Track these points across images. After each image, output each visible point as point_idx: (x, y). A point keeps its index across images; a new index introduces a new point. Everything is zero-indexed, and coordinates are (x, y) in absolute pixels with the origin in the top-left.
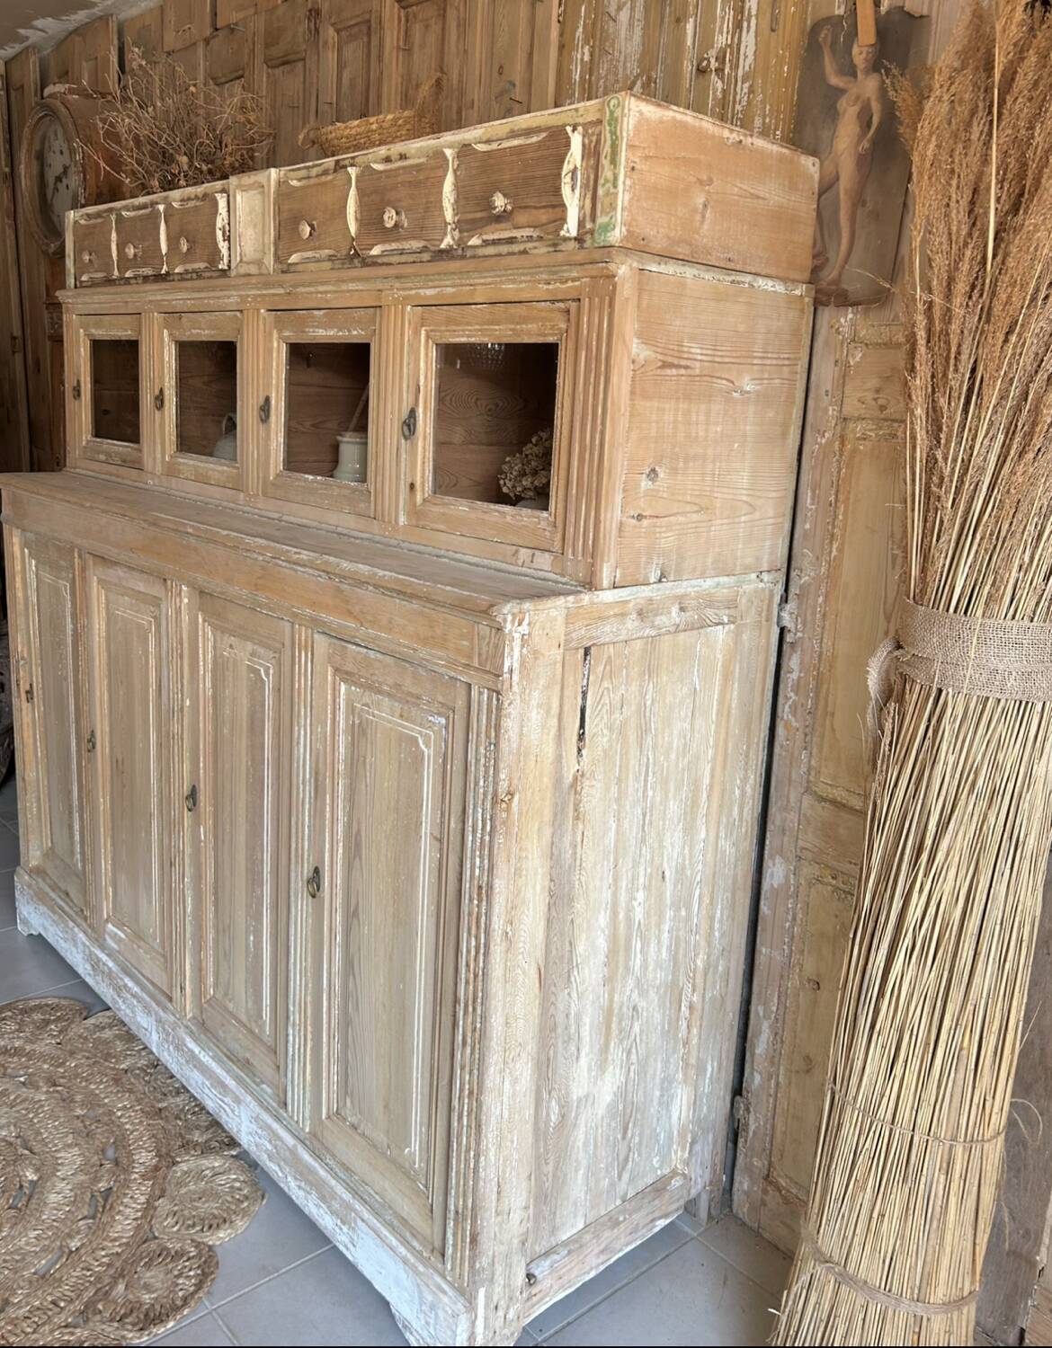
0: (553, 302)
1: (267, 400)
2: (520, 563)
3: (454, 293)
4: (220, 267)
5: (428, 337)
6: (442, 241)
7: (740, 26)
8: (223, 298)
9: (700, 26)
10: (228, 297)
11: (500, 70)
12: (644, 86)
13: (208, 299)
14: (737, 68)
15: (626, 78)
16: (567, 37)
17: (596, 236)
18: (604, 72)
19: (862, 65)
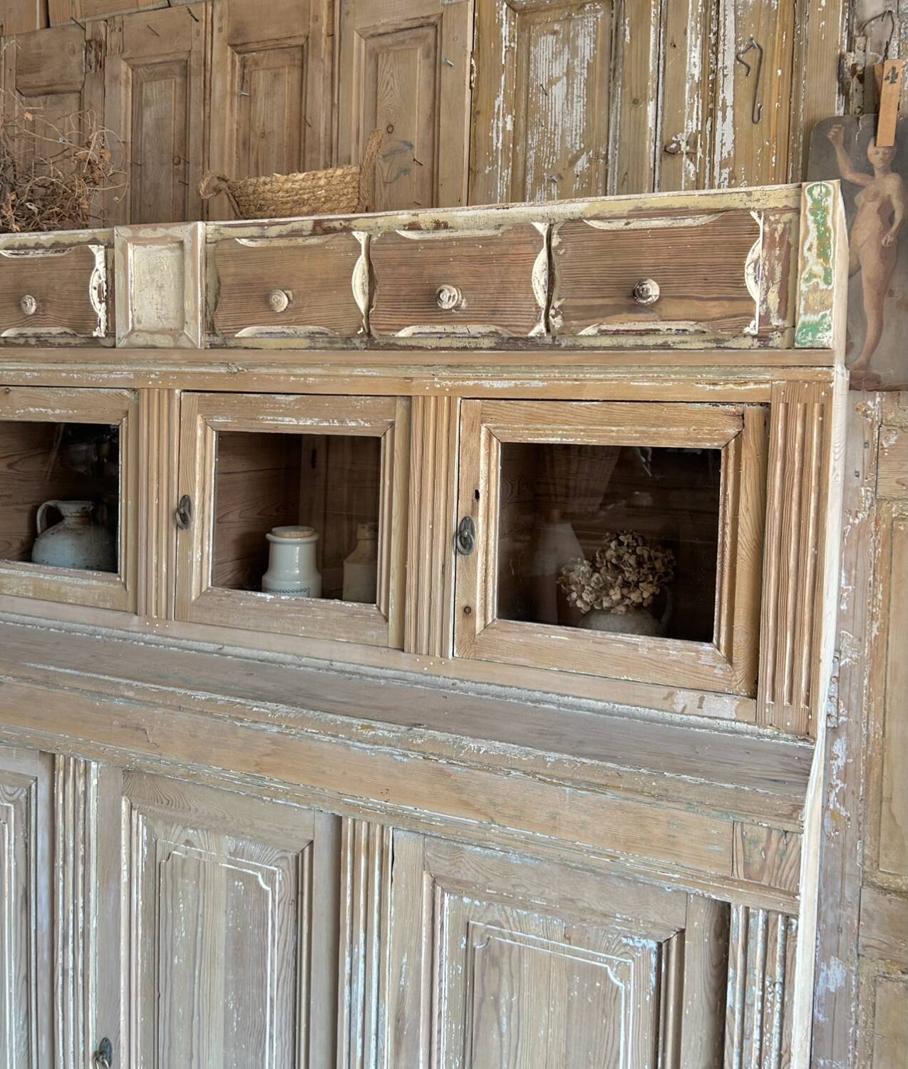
0: (715, 404)
1: (186, 501)
2: (679, 708)
3: (543, 387)
4: (95, 334)
5: (490, 435)
6: (532, 327)
7: (711, 114)
8: (101, 372)
9: (663, 111)
10: (111, 372)
11: (390, 129)
12: (590, 161)
13: (68, 372)
14: (712, 152)
15: (565, 151)
16: (482, 105)
17: (798, 336)
18: (535, 144)
19: (878, 166)
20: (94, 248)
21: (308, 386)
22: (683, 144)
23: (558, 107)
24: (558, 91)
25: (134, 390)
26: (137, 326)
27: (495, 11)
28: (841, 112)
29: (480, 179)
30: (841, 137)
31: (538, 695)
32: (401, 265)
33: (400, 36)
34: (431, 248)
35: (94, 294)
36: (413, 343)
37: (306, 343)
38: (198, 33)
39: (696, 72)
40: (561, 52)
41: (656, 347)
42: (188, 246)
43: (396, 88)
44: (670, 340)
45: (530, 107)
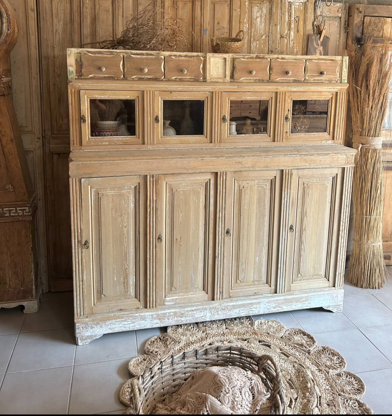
0: (329, 92)
2: (323, 143)
4: (201, 79)
5: (291, 99)
7: (290, 30)
8: (202, 88)
9: (281, 27)
10: (205, 88)
11: (218, 23)
12: (265, 37)
13: (192, 88)
15: (261, 34)
16: (241, 20)
17: (342, 81)
18: (253, 31)
19: (320, 44)
20: (202, 57)
21: (255, 90)
22: (285, 35)
23: (259, 23)
24: (258, 20)
25: (210, 92)
26: (212, 77)
28: (313, 33)
31: (301, 145)
34: (284, 63)
35: (201, 69)
36: (278, 81)
37: (254, 81)
39: (287, 20)
40: (259, 11)
41: (321, 82)
42: (227, 59)
43: (220, 13)
45: (252, 22)
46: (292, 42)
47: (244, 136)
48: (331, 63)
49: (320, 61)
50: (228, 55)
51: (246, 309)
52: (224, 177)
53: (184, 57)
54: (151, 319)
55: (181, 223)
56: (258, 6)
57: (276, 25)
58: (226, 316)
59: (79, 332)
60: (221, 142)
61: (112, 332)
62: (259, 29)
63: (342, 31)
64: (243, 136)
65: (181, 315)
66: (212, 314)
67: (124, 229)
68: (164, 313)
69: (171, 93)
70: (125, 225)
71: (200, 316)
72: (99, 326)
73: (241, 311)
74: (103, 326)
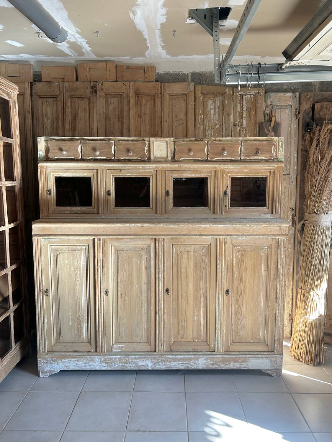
0: (266, 170)
1: (168, 191)
2: (262, 217)
3: (240, 168)
4: (146, 159)
5: (229, 176)
6: (238, 158)
7: (242, 118)
8: (147, 167)
9: (233, 117)
10: (150, 166)
11: (176, 116)
12: (219, 125)
13: (138, 167)
14: (242, 126)
15: (214, 123)
16: (197, 112)
17: (279, 160)
18: (208, 121)
19: (271, 130)
20: (146, 142)
21: (194, 169)
22: (237, 124)
23: (213, 114)
24: (213, 111)
25: (154, 170)
26: (156, 157)
27: (199, 94)
28: (264, 121)
29: (197, 128)
30: (265, 125)
31: (240, 218)
32: (215, 147)
33: (178, 96)
34: (221, 145)
35: (145, 151)
36: (215, 161)
37: (193, 161)
38: (126, 89)
39: (239, 111)
40: (213, 104)
41: (258, 161)
42: (169, 142)
43: (178, 107)
44: (260, 160)
45: (207, 114)
46: (245, 129)
47: (187, 209)
48: (266, 144)
49: (255, 142)
50: (169, 138)
51: (184, 363)
52: (162, 243)
53: (131, 142)
54: (100, 362)
55: (125, 281)
56: (211, 100)
57: (228, 115)
58: (167, 368)
59: (40, 365)
60: (165, 213)
61: (67, 369)
62: (213, 119)
63: (294, 118)
64: (185, 209)
65: (126, 362)
66: (153, 364)
67: (77, 282)
68: (111, 358)
69: (121, 171)
70: (78, 279)
71: (143, 365)
72: (56, 363)
73: (181, 365)
74: (60, 363)
